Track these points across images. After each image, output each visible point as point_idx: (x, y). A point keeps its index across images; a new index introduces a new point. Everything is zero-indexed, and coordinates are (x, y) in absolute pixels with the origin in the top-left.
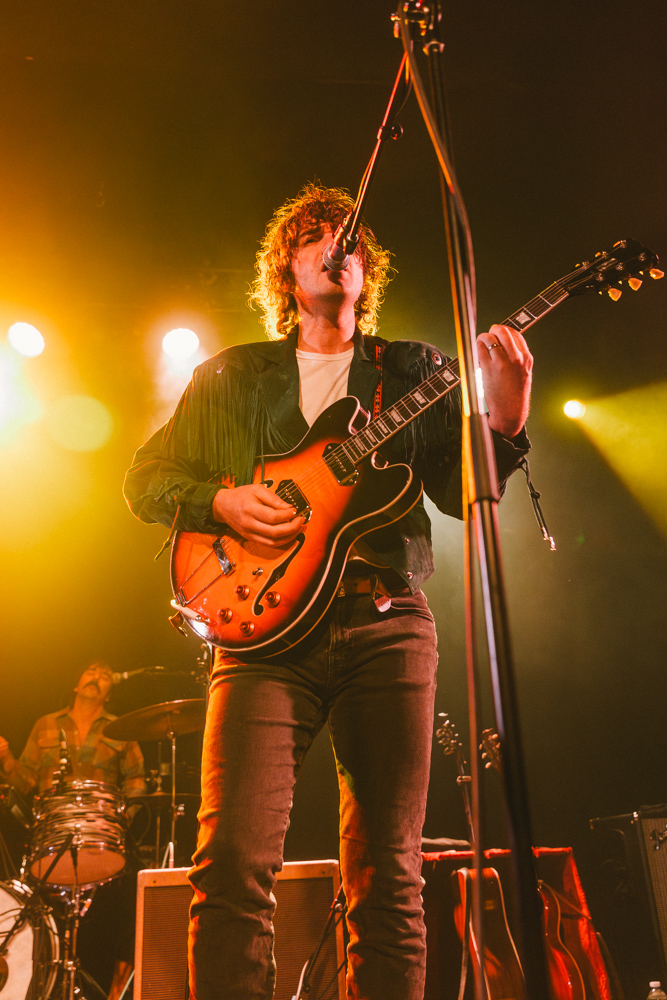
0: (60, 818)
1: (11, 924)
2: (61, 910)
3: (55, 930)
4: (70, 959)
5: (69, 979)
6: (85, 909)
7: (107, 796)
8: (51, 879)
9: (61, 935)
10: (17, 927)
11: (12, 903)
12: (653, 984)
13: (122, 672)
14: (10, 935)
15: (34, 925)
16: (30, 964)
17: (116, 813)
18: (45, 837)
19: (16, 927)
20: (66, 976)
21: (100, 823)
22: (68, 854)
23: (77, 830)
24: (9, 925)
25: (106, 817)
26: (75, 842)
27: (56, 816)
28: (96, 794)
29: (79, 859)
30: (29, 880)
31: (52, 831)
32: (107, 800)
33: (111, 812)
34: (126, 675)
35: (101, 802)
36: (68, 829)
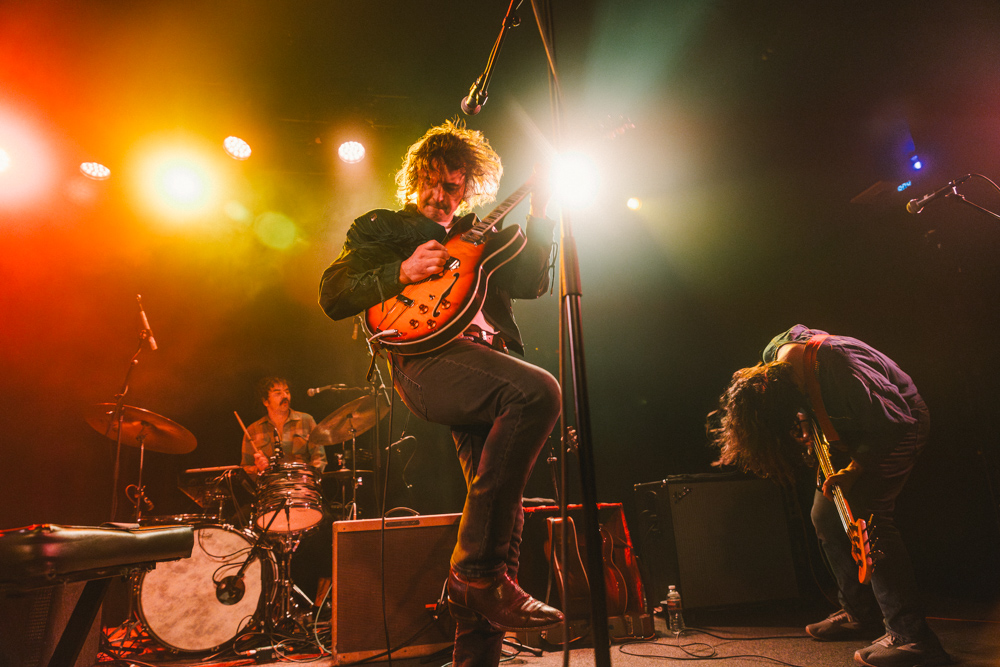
0: (278, 488)
1: (246, 557)
2: (278, 548)
3: (275, 560)
4: (286, 579)
5: (286, 591)
6: (296, 547)
7: (309, 473)
8: (272, 528)
9: (279, 563)
10: (250, 560)
11: (245, 544)
12: (670, 587)
13: (315, 388)
14: (245, 565)
15: (261, 559)
16: (259, 582)
17: (315, 483)
18: (266, 500)
19: (248, 559)
20: (283, 590)
21: (304, 491)
22: (283, 511)
23: (289, 496)
24: (244, 558)
25: (307, 486)
26: (287, 503)
27: (274, 486)
28: (301, 471)
29: (291, 514)
30: (256, 529)
31: (271, 496)
32: (308, 475)
33: (312, 483)
34: (318, 390)
35: (304, 476)
36: (283, 495)
